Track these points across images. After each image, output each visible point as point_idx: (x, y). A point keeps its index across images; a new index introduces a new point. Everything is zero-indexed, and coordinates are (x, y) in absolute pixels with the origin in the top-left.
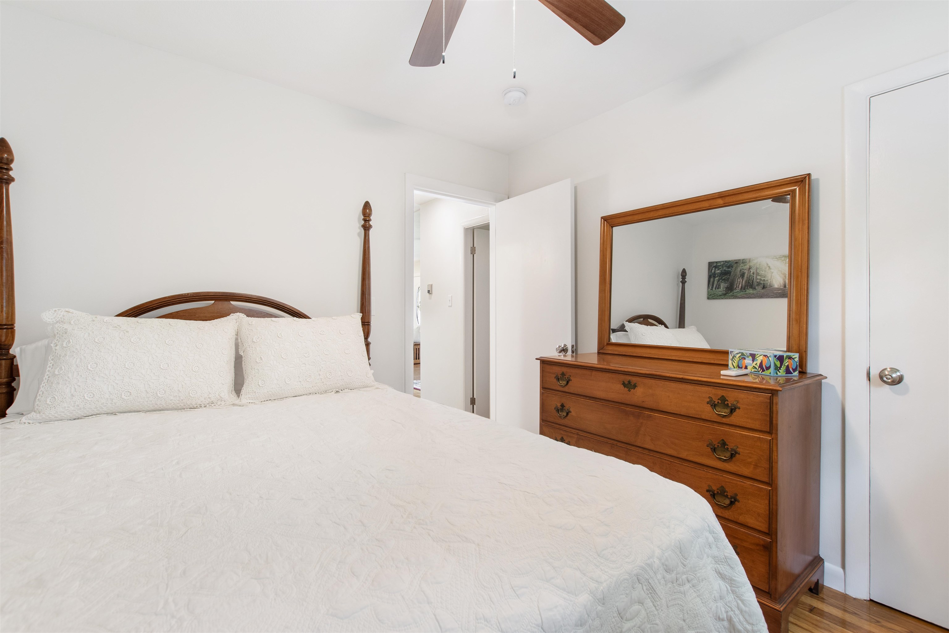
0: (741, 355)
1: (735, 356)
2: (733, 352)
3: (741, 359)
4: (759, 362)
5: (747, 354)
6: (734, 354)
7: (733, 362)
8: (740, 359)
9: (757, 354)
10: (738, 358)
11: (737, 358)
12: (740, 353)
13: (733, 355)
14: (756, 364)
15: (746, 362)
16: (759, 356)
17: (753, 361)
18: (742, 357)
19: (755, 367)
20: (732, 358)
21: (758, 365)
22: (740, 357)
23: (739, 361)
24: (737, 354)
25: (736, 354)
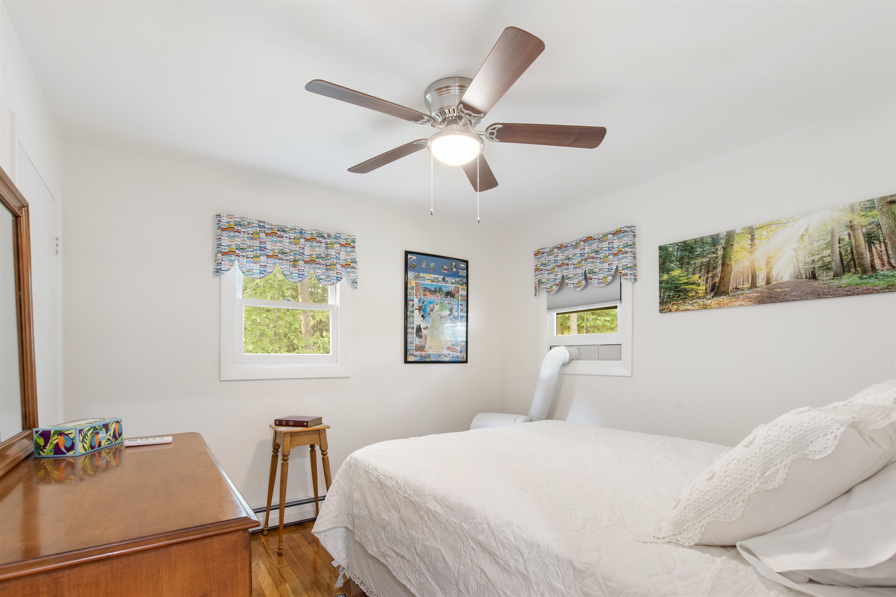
0: (93, 431)
1: (86, 434)
2: (83, 430)
3: (94, 435)
4: (111, 432)
5: (100, 427)
6: (85, 433)
7: (84, 444)
8: (93, 437)
9: (110, 423)
10: (90, 435)
11: (89, 437)
12: (91, 428)
13: (83, 435)
14: (110, 435)
15: (99, 437)
16: (112, 424)
17: (107, 432)
18: (95, 432)
19: (109, 439)
20: (83, 439)
21: (112, 435)
22: (92, 433)
23: (92, 439)
24: (89, 430)
25: (87, 431)
